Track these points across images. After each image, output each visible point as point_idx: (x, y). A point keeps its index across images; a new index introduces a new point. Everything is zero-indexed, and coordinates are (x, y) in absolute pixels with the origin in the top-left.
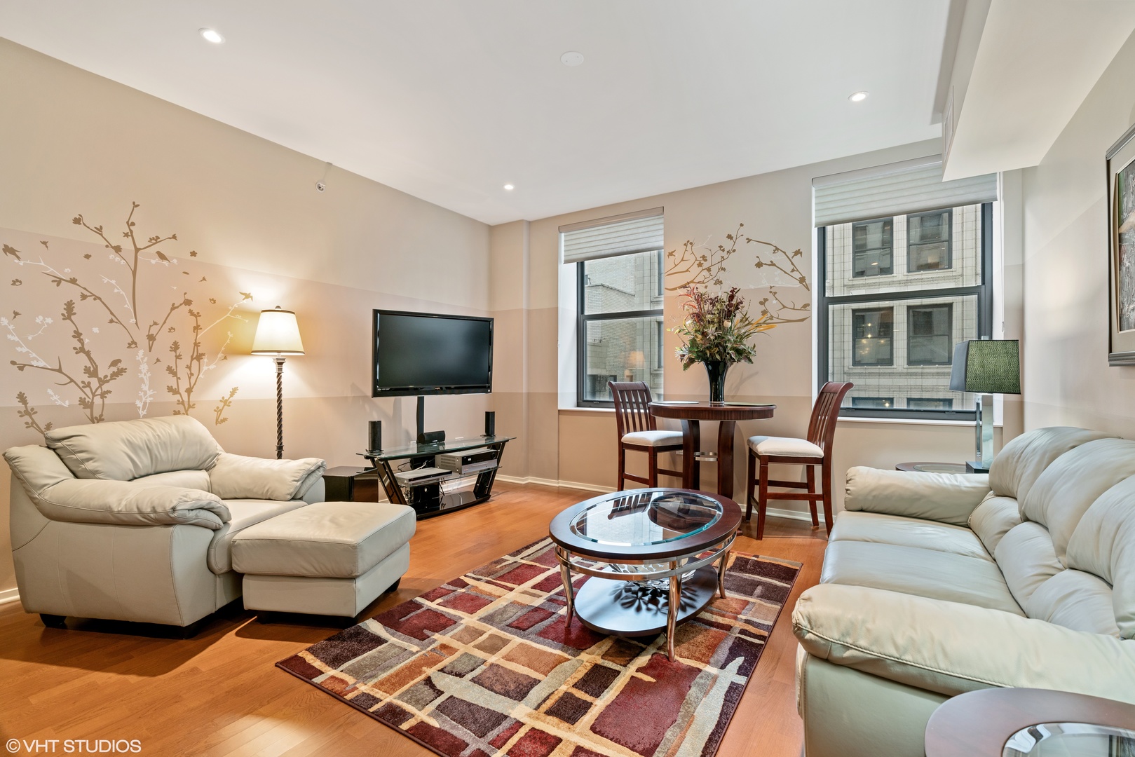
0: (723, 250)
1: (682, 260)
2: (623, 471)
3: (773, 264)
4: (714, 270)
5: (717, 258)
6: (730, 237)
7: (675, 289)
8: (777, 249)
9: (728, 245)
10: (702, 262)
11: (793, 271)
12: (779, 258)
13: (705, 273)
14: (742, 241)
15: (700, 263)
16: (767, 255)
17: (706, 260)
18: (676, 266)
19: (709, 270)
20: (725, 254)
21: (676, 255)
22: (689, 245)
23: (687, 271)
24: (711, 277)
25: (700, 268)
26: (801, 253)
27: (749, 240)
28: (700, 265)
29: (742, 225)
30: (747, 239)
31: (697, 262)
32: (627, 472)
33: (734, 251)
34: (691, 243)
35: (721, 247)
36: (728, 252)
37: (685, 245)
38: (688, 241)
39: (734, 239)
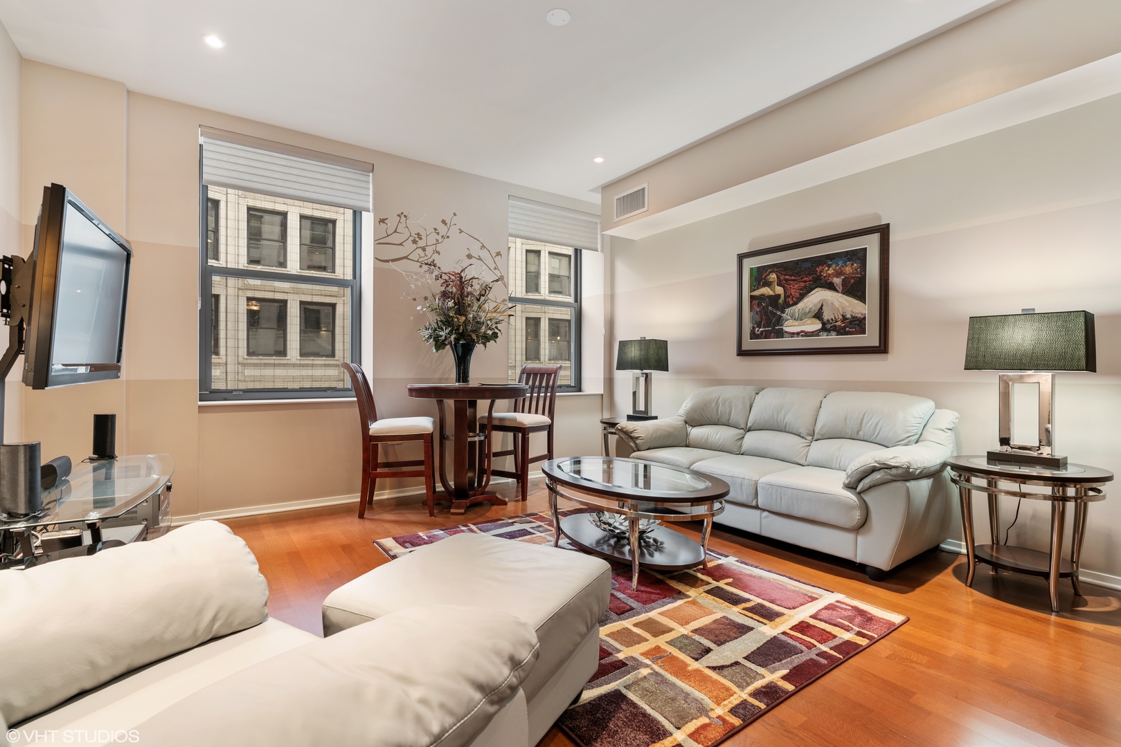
0: (438, 234)
1: (395, 231)
3: (480, 259)
4: (429, 250)
5: (432, 240)
6: (444, 222)
7: (387, 261)
8: (483, 247)
9: (443, 230)
10: (417, 239)
11: (495, 269)
12: (484, 254)
13: (420, 251)
14: (454, 232)
15: (415, 239)
16: (476, 251)
17: (421, 239)
18: (388, 236)
19: (424, 249)
20: (439, 237)
21: (389, 224)
22: (403, 219)
23: (401, 244)
24: (426, 258)
25: (415, 246)
26: (501, 255)
27: (461, 231)
28: (415, 242)
29: (455, 214)
30: (460, 229)
31: (412, 238)
33: (448, 237)
34: (405, 216)
35: (435, 229)
36: (442, 237)
37: (398, 215)
38: (402, 213)
39: (448, 225)
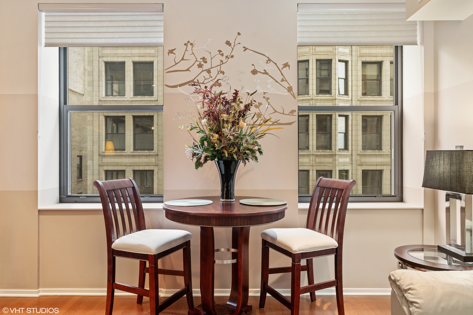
0: (222, 55)
1: (183, 59)
2: (114, 280)
3: (266, 73)
4: (214, 72)
5: (216, 61)
6: (228, 43)
7: (175, 86)
8: (269, 60)
9: (227, 51)
10: (202, 63)
11: (282, 80)
12: (270, 68)
13: (205, 74)
14: (238, 50)
15: (200, 64)
16: (261, 65)
17: (206, 62)
18: (176, 64)
19: (209, 71)
20: (224, 59)
21: (177, 54)
22: (189, 46)
23: (188, 70)
24: (211, 79)
25: (201, 69)
26: (289, 66)
27: (245, 49)
28: (200, 66)
29: (239, 34)
30: (244, 47)
31: (198, 63)
32: (117, 282)
33: (232, 57)
34: (191, 44)
35: (220, 51)
36: (227, 57)
37: (185, 44)
38: (189, 42)
39: (232, 45)
